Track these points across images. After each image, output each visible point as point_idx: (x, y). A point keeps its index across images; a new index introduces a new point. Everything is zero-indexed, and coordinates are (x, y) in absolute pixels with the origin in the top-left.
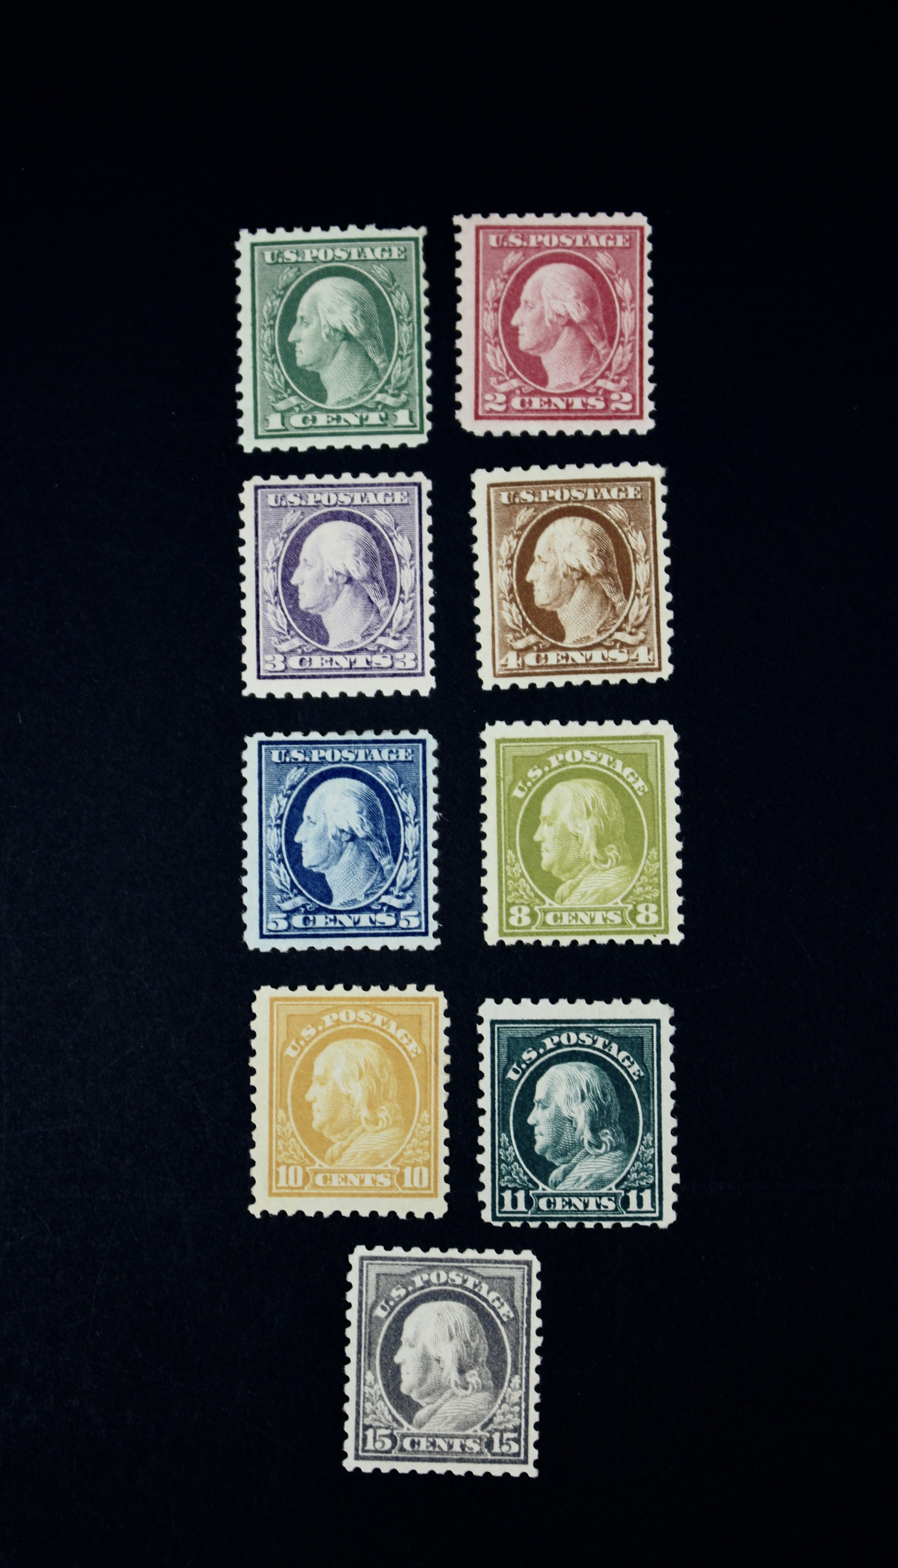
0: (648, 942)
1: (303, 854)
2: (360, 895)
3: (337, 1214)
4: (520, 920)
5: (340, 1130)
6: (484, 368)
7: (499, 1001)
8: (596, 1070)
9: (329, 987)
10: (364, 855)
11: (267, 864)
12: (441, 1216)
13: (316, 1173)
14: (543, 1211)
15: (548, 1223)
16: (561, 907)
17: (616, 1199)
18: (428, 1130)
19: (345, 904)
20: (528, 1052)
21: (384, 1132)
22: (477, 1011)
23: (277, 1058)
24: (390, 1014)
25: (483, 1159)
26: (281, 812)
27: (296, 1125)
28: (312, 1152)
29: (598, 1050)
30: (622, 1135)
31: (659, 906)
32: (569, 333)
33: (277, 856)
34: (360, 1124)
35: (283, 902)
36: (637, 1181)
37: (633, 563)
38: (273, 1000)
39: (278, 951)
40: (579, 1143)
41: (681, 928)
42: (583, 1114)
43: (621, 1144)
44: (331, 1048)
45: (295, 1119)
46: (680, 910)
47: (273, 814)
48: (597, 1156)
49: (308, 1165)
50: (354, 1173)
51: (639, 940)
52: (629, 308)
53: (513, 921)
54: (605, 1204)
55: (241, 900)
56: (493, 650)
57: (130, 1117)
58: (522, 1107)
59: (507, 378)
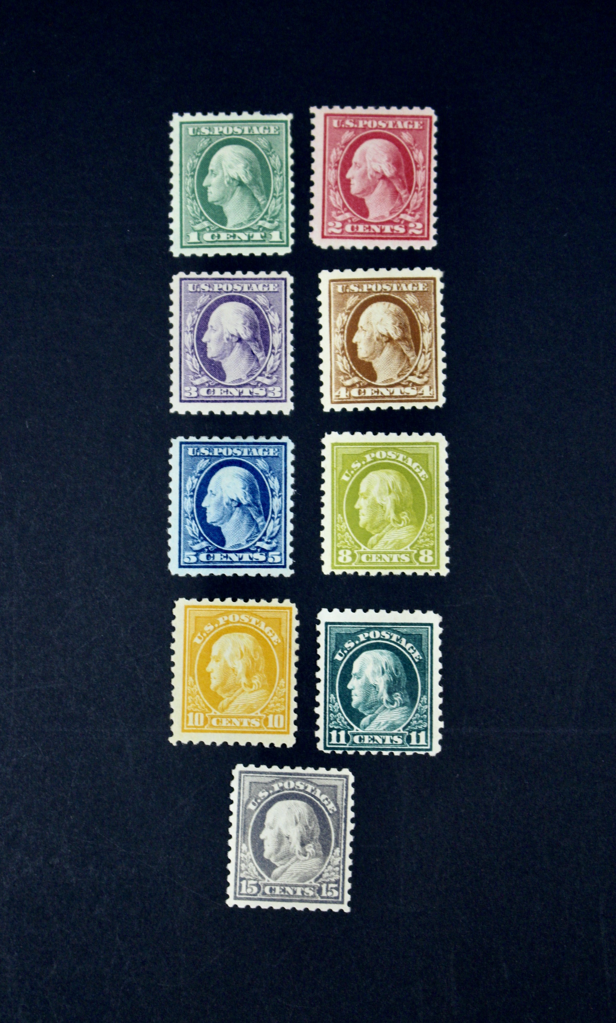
0: (426, 574)
1: (207, 515)
2: (243, 541)
3: (225, 744)
4: (345, 559)
5: (228, 690)
6: (328, 206)
7: (330, 610)
8: (392, 655)
9: (223, 600)
10: (246, 516)
11: (185, 521)
12: (291, 746)
13: (212, 717)
14: (356, 744)
15: (359, 751)
16: (371, 551)
17: (403, 737)
18: (284, 692)
19: (233, 547)
20: (349, 643)
21: (256, 692)
22: (316, 616)
23: (188, 644)
24: (261, 617)
25: (319, 710)
26: (194, 488)
27: (200, 687)
28: (210, 704)
29: (393, 642)
30: (408, 696)
31: (434, 551)
32: (383, 184)
33: (191, 516)
34: (241, 687)
35: (194, 545)
36: (417, 726)
37: (420, 332)
38: (186, 607)
39: (190, 576)
40: (380, 701)
41: (448, 566)
42: (383, 683)
43: (407, 702)
44: (223, 638)
45: (200, 683)
46: (448, 554)
47: (188, 489)
48: (392, 709)
49: (207, 713)
50: (236, 718)
51: (420, 573)
52: (422, 168)
53: (341, 559)
54: (396, 740)
55: (167, 543)
56: (331, 386)
57: (94, 680)
58: (344, 678)
59: (343, 212)
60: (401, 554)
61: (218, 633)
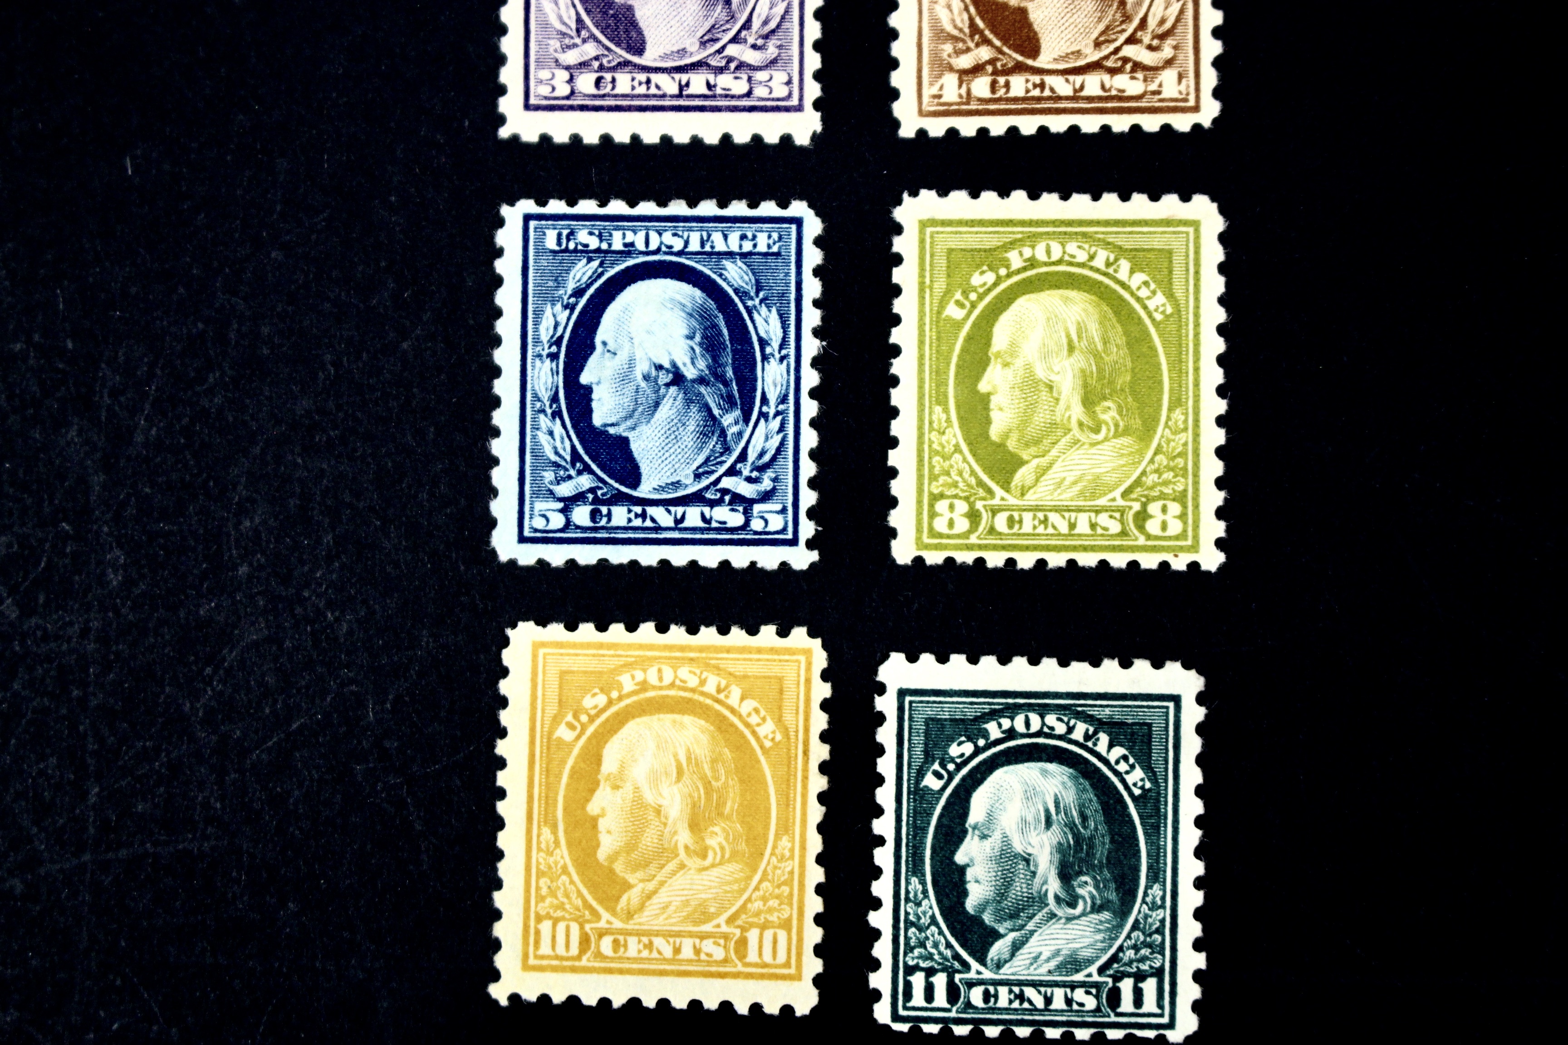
0: (1164, 565)
1: (594, 405)
2: (686, 476)
3: (635, 1002)
4: (951, 524)
5: (644, 864)
7: (912, 658)
8: (1072, 778)
9: (632, 628)
10: (694, 409)
11: (534, 419)
12: (807, 1011)
13: (601, 934)
14: (976, 1008)
15: (984, 1028)
16: (1020, 503)
17: (1098, 992)
18: (789, 869)
19: (661, 489)
20: (959, 744)
21: (715, 870)
22: (876, 673)
23: (542, 742)
24: (730, 674)
25: (880, 919)
26: (559, 334)
27: (570, 853)
28: (596, 899)
29: (1076, 743)
30: (1113, 885)
31: (1185, 507)
33: (551, 407)
34: (677, 855)
35: (558, 484)
36: (1135, 964)
38: (537, 646)
39: (548, 564)
40: (1040, 898)
41: (1220, 544)
42: (1047, 850)
43: (1109, 901)
44: (632, 728)
45: (569, 844)
46: (1220, 513)
47: (545, 337)
48: (1069, 919)
49: (589, 921)
50: (664, 936)
51: (1149, 562)
53: (940, 525)
54: (1079, 1001)
55: (489, 478)
57: (297, 832)
58: (946, 835)
60: (1097, 512)
61: (617, 714)
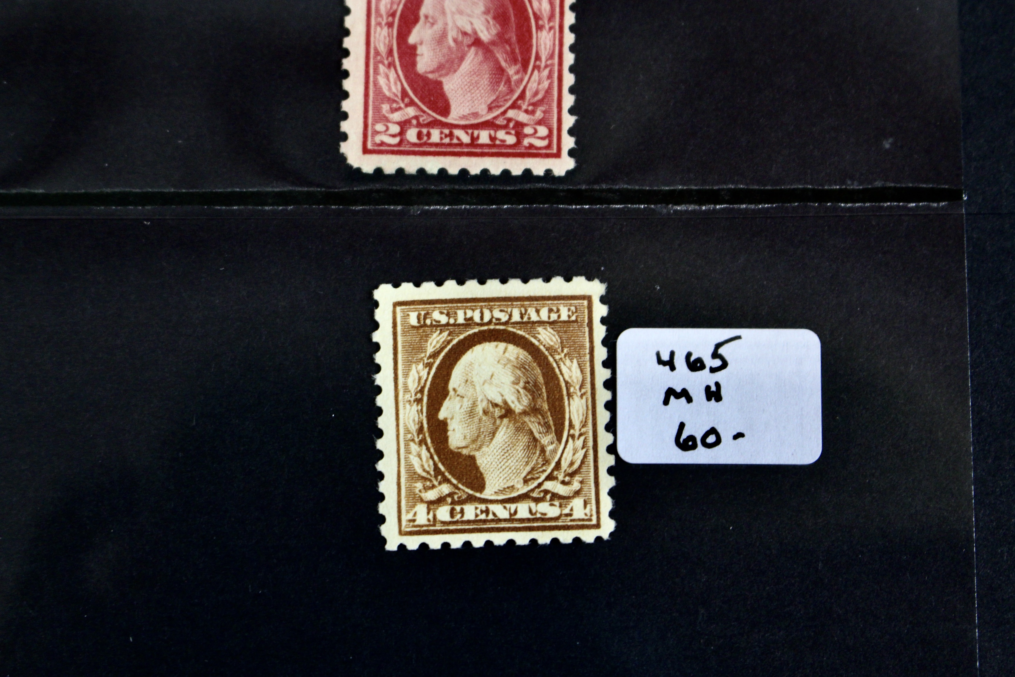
6: (374, 92)
32: (476, 54)
37: (566, 398)
52: (547, 27)
56: (399, 502)
59: (402, 105)
